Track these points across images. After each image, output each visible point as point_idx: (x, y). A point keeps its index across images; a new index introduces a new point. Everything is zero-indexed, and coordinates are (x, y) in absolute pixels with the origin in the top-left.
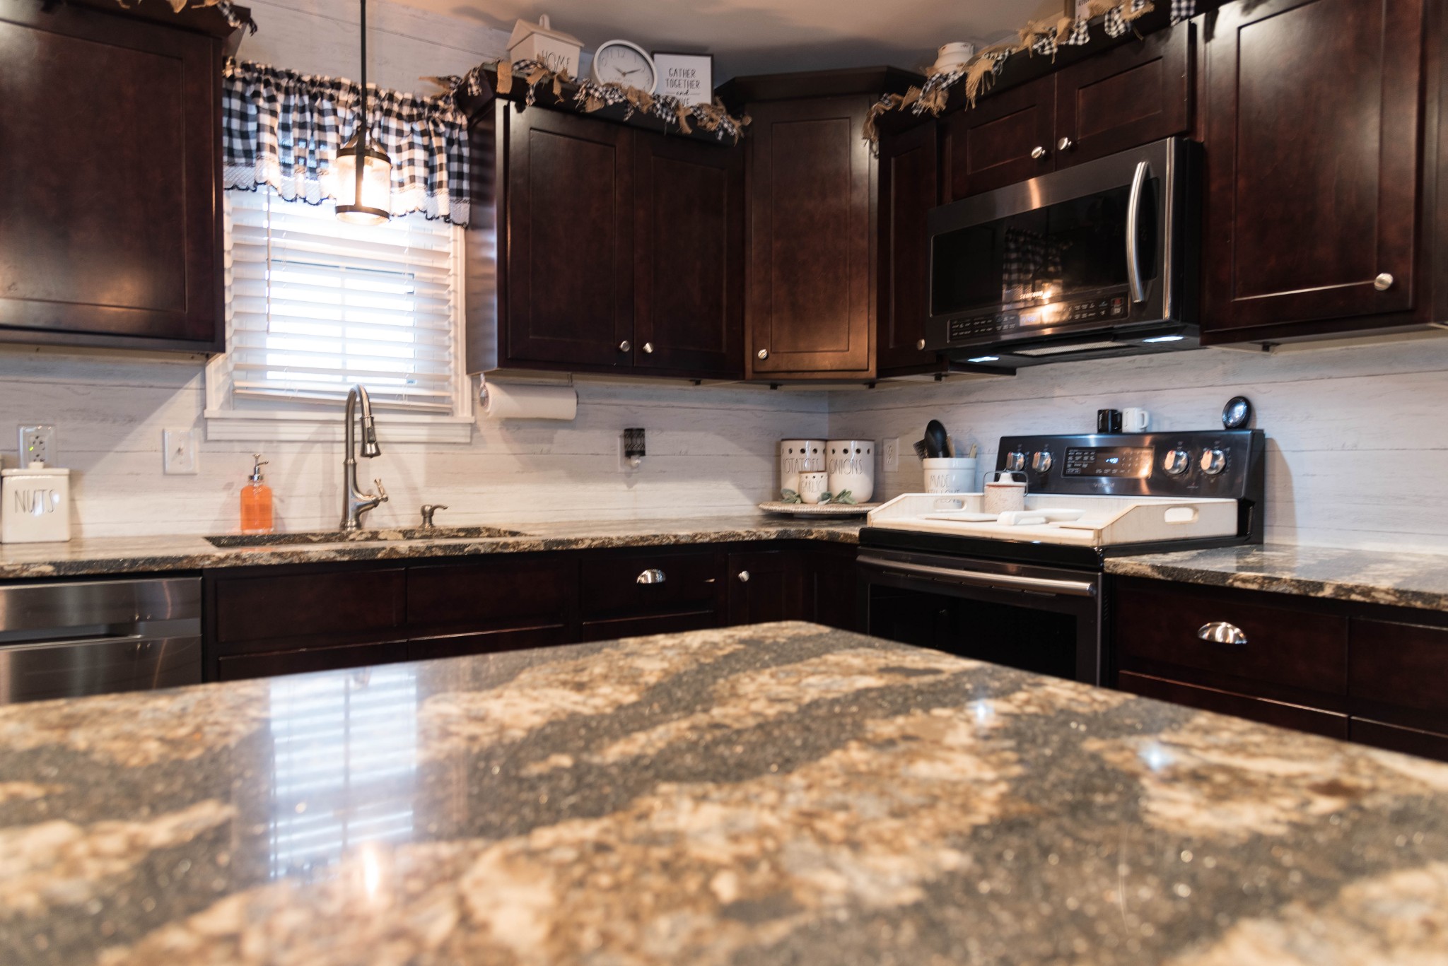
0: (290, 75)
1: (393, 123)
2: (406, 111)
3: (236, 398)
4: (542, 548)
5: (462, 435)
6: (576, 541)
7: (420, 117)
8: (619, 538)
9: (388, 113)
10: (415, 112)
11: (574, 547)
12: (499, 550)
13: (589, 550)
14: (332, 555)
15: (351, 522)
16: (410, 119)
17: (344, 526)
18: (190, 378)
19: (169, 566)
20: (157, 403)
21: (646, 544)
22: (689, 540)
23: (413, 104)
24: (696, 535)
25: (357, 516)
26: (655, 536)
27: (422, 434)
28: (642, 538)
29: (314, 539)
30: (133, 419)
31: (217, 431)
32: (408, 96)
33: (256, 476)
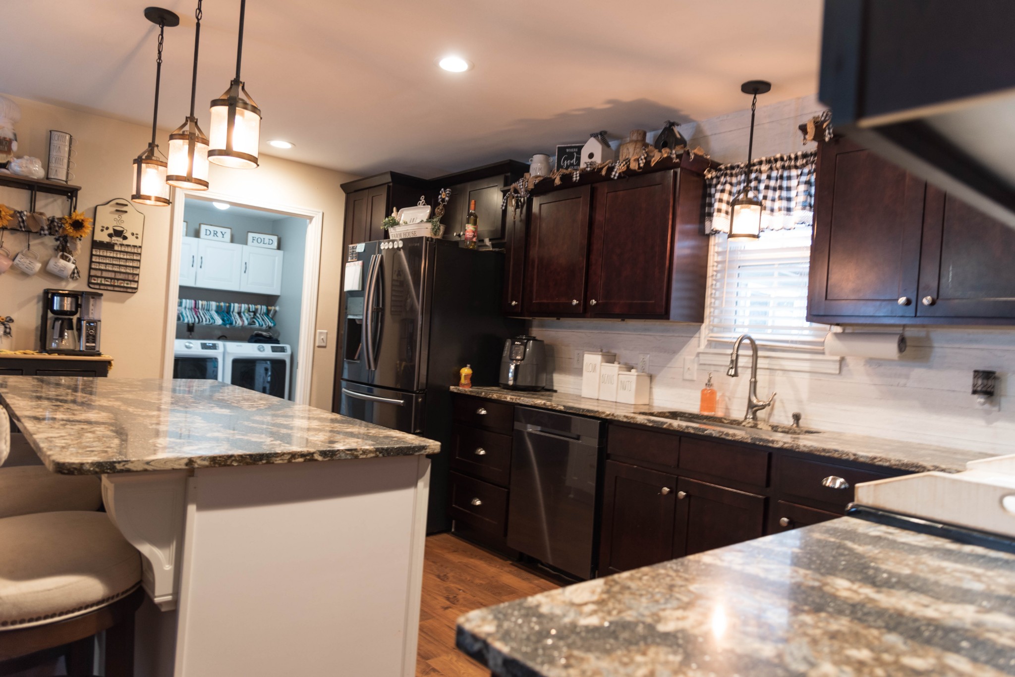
1: (794, 173)
2: (799, 163)
3: (711, 343)
4: (749, 441)
5: (834, 368)
6: (773, 442)
7: (807, 164)
8: (805, 446)
9: (789, 168)
10: (805, 161)
11: (770, 445)
12: (723, 436)
14: (646, 422)
15: (750, 416)
16: (803, 166)
19: (592, 414)
21: (827, 454)
22: (868, 461)
23: (803, 157)
24: (875, 458)
25: (754, 414)
26: (836, 451)
28: (824, 450)
29: (726, 421)
31: (703, 359)
32: (799, 153)
33: (709, 384)
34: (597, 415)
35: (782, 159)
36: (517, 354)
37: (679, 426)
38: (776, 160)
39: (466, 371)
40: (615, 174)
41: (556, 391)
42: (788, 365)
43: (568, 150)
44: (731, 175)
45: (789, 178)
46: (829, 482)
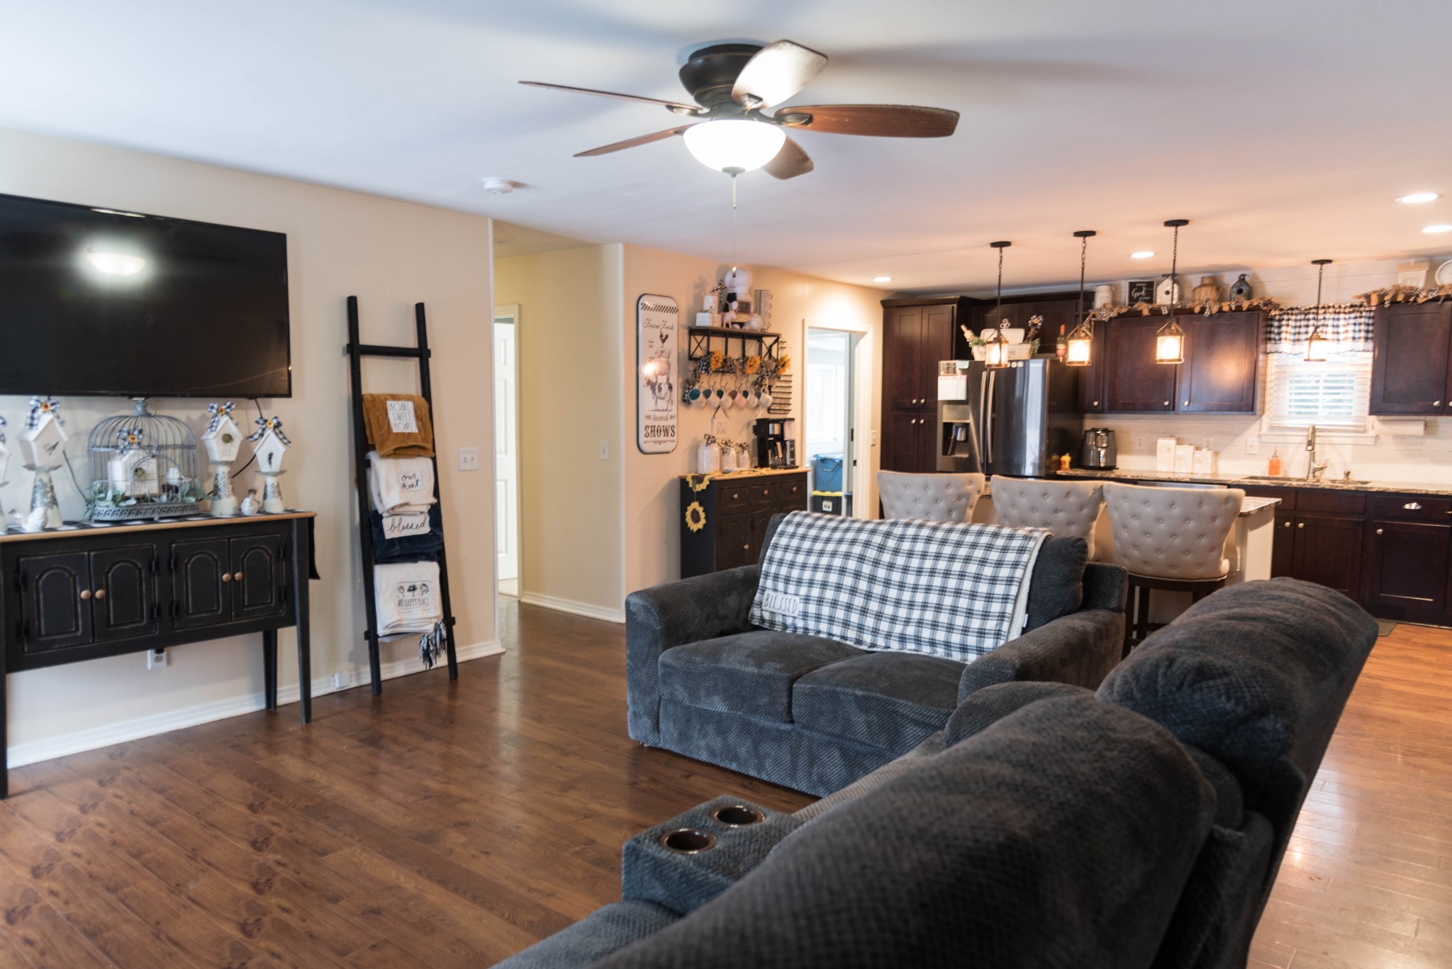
0: (1297, 309)
1: (1342, 316)
2: (1347, 310)
3: (1272, 428)
5: (1371, 441)
7: (1353, 312)
8: (1395, 489)
9: (1339, 313)
10: (1351, 310)
11: (1369, 490)
13: (1377, 492)
15: (1311, 475)
16: (1350, 313)
17: (1308, 477)
18: (1257, 420)
20: (1246, 429)
22: (1434, 493)
23: (1352, 306)
25: (1314, 473)
26: (1413, 490)
27: (1350, 441)
28: (1406, 490)
29: (1294, 480)
30: (1237, 435)
31: (1264, 439)
32: (1348, 305)
33: (1275, 456)
34: (1223, 482)
35: (1334, 307)
36: (1102, 443)
37: (1298, 484)
38: (1329, 307)
39: (1066, 459)
40: (1207, 313)
41: (1118, 469)
42: (1335, 440)
43: (1137, 285)
44: (1292, 314)
45: (1338, 319)
46: (1407, 506)
